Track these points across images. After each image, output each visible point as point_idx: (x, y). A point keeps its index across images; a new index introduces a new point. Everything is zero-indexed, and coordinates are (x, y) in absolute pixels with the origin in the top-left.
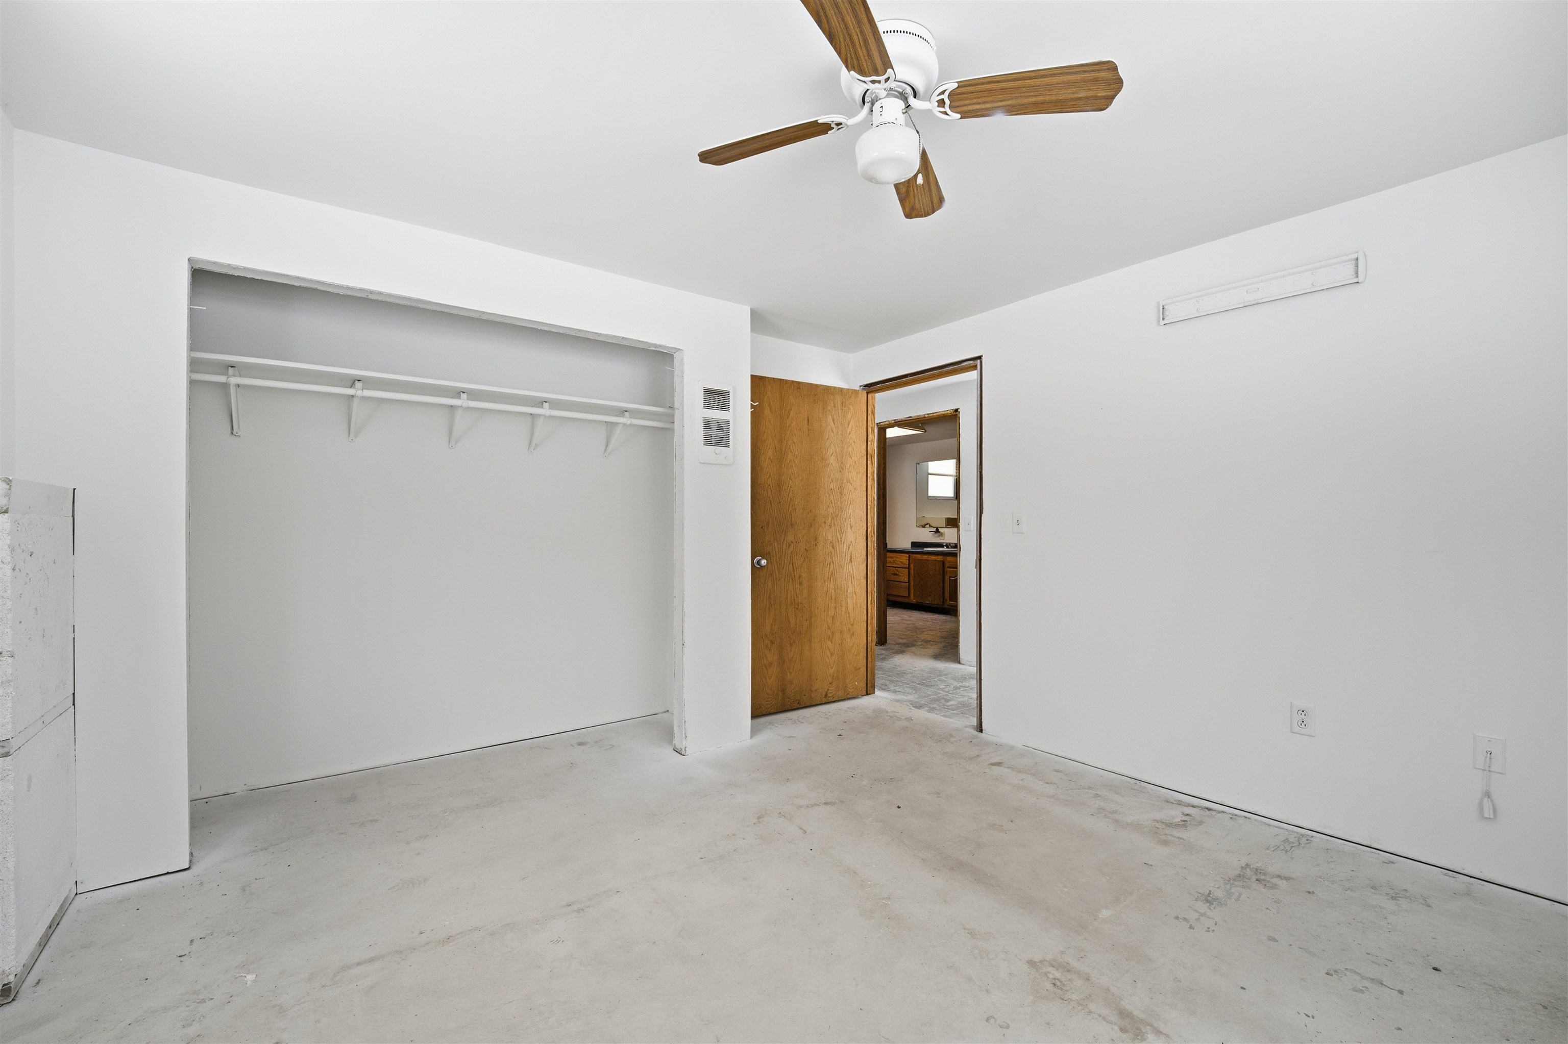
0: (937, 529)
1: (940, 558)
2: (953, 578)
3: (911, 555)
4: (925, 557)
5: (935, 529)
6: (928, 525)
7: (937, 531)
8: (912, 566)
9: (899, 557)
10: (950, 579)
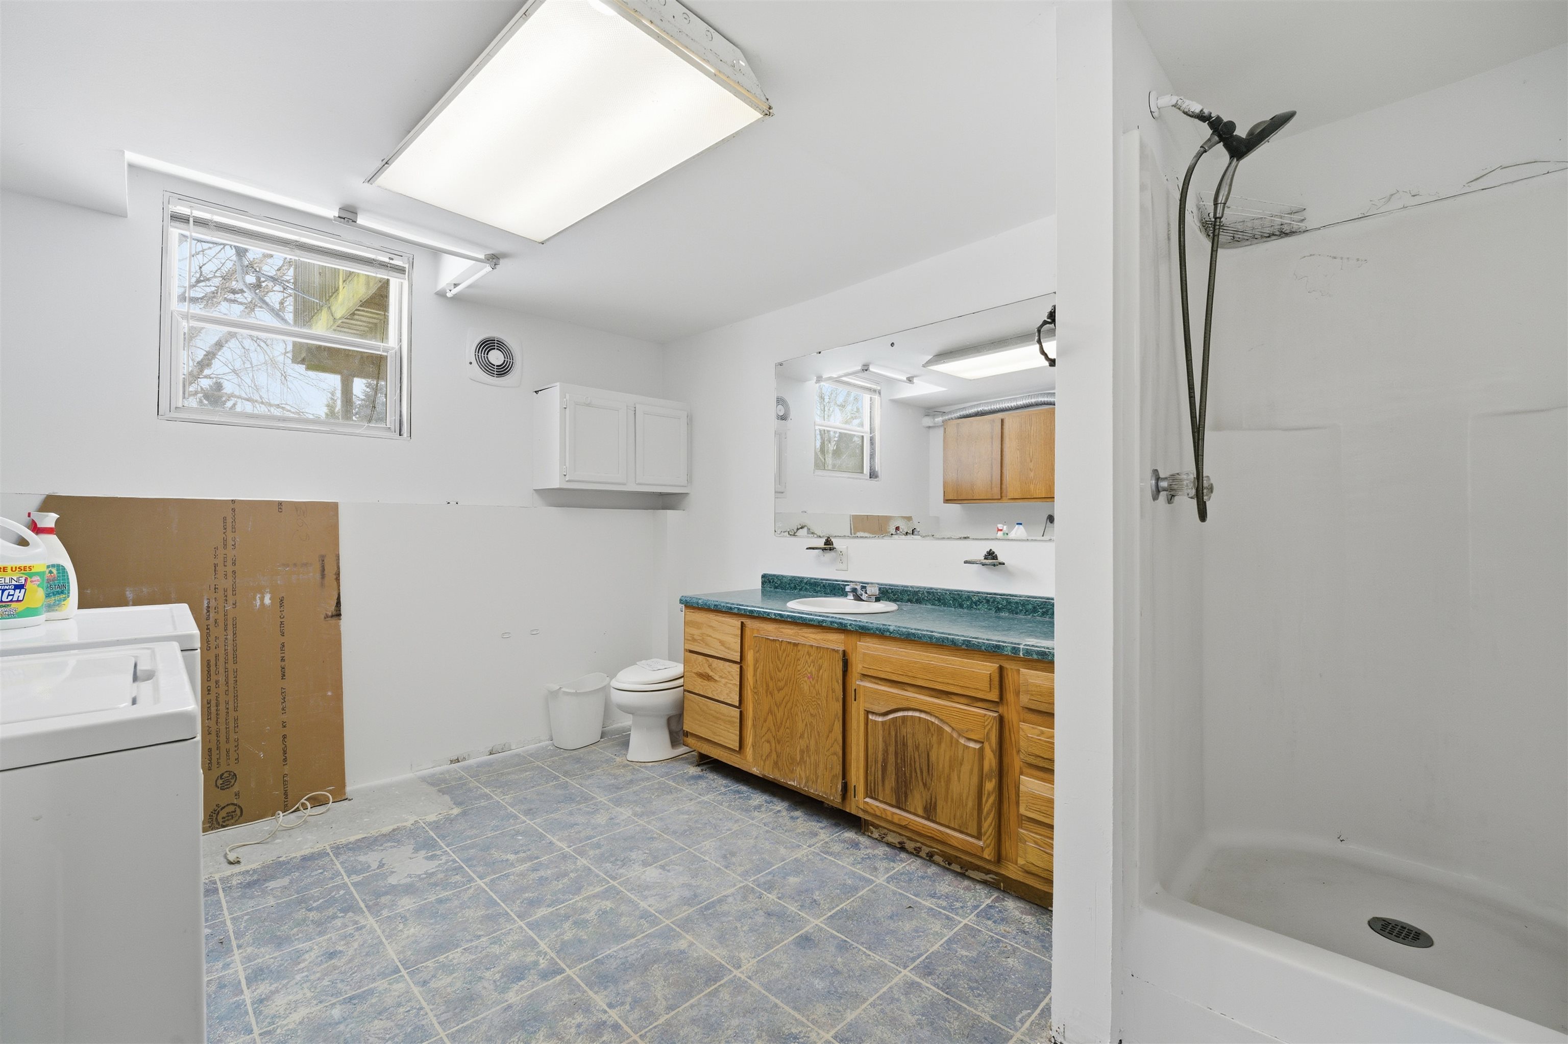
0: (828, 542)
1: (835, 641)
2: (880, 719)
3: (749, 623)
4: (789, 633)
5: (824, 540)
6: (805, 530)
7: (829, 545)
8: (750, 656)
9: (714, 624)
10: (867, 719)
